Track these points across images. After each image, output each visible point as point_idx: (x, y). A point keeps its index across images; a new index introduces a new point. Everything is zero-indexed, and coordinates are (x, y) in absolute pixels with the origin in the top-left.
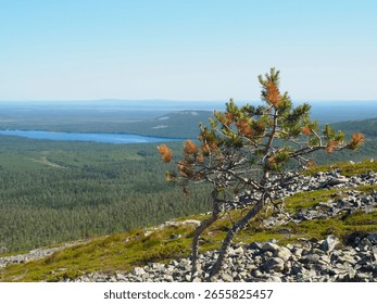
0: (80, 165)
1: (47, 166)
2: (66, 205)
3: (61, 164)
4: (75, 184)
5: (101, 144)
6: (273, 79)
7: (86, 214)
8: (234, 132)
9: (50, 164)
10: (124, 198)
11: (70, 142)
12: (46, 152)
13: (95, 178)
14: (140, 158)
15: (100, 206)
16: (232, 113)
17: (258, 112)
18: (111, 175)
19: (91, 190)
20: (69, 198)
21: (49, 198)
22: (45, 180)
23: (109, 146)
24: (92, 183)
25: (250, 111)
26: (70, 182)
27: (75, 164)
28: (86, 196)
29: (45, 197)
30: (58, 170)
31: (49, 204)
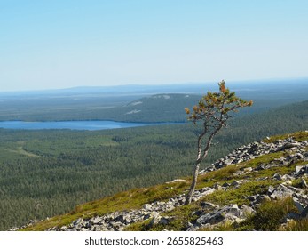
0: (56, 153)
1: (23, 155)
2: (44, 194)
3: (37, 153)
4: (51, 173)
5: (76, 131)
6: (223, 84)
7: (65, 202)
8: (211, 103)
9: (26, 153)
10: (101, 184)
11: (45, 130)
12: (23, 142)
13: (71, 165)
14: (115, 144)
15: (78, 193)
16: (210, 96)
17: (219, 95)
18: (87, 162)
19: (68, 177)
20: (46, 186)
21: (27, 188)
22: (22, 170)
23: (84, 134)
24: (68, 170)
25: (216, 95)
26: (47, 171)
27: (52, 152)
28: (63, 184)
29: (23, 186)
30: (35, 160)
31: (27, 193)
